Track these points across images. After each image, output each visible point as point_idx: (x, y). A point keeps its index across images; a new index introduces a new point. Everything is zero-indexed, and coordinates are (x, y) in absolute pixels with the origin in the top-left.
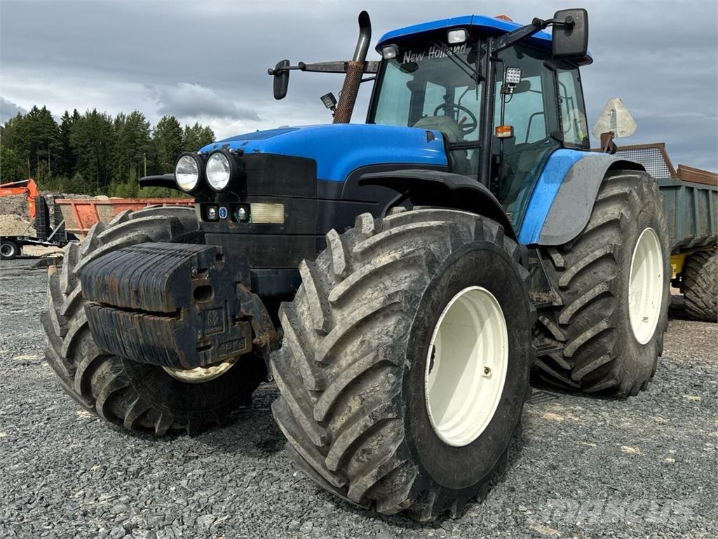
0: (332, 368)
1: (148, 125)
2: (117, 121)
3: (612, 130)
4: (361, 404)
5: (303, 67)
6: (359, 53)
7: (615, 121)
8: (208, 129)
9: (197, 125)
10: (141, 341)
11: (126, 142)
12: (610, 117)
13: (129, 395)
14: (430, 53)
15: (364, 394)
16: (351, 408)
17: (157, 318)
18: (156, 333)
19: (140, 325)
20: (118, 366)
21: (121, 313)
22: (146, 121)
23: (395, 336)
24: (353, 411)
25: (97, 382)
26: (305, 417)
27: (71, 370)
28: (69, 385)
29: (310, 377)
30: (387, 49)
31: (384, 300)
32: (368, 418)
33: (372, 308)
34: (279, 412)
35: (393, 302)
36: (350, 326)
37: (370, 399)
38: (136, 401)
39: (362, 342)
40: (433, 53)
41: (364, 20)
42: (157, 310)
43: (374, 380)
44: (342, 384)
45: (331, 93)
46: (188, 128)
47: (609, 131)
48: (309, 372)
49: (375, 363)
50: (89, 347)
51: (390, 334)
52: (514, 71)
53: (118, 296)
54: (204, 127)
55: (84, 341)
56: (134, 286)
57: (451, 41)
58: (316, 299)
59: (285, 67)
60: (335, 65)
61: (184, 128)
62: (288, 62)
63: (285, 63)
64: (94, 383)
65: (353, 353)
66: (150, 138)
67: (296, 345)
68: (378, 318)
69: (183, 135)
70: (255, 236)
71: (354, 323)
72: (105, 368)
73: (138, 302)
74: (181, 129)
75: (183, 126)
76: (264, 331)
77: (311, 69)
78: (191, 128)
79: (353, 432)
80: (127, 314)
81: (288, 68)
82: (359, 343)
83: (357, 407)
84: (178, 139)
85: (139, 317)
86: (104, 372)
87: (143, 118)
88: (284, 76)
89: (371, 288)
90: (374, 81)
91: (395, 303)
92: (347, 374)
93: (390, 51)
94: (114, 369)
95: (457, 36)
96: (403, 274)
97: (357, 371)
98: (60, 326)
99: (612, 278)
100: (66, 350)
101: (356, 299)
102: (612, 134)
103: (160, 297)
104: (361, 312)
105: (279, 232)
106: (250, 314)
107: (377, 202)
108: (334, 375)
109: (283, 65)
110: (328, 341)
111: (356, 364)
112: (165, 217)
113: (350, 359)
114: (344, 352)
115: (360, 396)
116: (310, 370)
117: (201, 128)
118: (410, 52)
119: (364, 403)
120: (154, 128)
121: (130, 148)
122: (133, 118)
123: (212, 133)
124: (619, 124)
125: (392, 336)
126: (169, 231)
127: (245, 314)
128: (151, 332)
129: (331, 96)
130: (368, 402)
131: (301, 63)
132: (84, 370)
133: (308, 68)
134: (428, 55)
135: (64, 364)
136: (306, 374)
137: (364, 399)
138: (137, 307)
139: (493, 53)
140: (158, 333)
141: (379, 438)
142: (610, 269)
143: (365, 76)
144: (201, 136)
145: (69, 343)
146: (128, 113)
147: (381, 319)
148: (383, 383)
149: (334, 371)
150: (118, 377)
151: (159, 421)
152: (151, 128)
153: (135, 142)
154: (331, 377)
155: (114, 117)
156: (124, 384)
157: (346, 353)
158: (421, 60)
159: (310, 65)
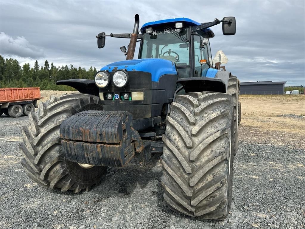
0: (197, 162)
3: (220, 62)
4: (213, 177)
5: (112, 36)
6: (135, 30)
7: (221, 58)
8: (16, 60)
9: (11, 58)
10: (101, 156)
12: (218, 57)
13: (68, 178)
14: (165, 32)
15: (215, 173)
16: (207, 179)
17: (111, 146)
18: (110, 153)
19: (101, 149)
20: (63, 165)
21: (90, 145)
23: (226, 148)
24: (209, 181)
25: (53, 174)
26: (184, 185)
27: (39, 169)
28: (35, 176)
29: (188, 167)
30: (148, 29)
31: (221, 133)
32: (220, 184)
33: (216, 136)
34: (165, 182)
35: (225, 133)
36: (207, 144)
37: (217, 175)
38: (70, 180)
39: (212, 151)
40: (166, 31)
41: (137, 18)
42: (112, 142)
43: (219, 167)
44: (206, 170)
45: (124, 46)
46: (7, 60)
47: (218, 62)
48: (187, 165)
49: (222, 160)
50: (50, 159)
51: (224, 147)
52: (206, 39)
53: (89, 136)
54: (14, 59)
55: (48, 156)
56: (99, 132)
57: (177, 27)
58: (185, 133)
59: (103, 35)
60: (125, 35)
61: (5, 60)
62: (105, 34)
63: (104, 33)
64: (51, 174)
65: (207, 156)
67: (178, 154)
68: (218, 140)
69: (5, 62)
70: (133, 106)
71: (209, 143)
72: (58, 167)
73: (101, 139)
74: (4, 60)
75: (5, 59)
76: (141, 146)
77: (115, 36)
78: (8, 60)
79: (211, 190)
80: (93, 145)
81: (105, 35)
82: (210, 151)
83: (211, 179)
84: (3, 64)
85: (101, 146)
86: (58, 169)
88: (103, 39)
89: (210, 127)
90: (140, 42)
91: (226, 134)
92: (209, 165)
93: (149, 30)
94: (62, 168)
95: (179, 25)
96: (222, 121)
97: (213, 164)
98: (34, 150)
100: (38, 161)
101: (203, 132)
102: (220, 63)
103: (114, 137)
104: (211, 138)
105: (142, 104)
106: (135, 139)
107: (164, 90)
108: (198, 166)
109: (103, 34)
110: (196, 151)
111: (213, 161)
112: (77, 98)
113: (206, 158)
114: (203, 156)
115: (213, 174)
116: (187, 164)
117: (13, 60)
118: (156, 31)
119: (215, 177)
123: (18, 62)
124: (222, 59)
125: (224, 148)
126: (80, 104)
127: (134, 140)
128: (107, 152)
129: (124, 47)
130: (217, 177)
131: (111, 34)
132: (48, 169)
133: (114, 36)
134: (164, 32)
135: (35, 167)
136: (185, 166)
137: (214, 176)
138: (101, 141)
139: (192, 32)
140: (111, 153)
141: (220, 191)
143: (138, 40)
144: (13, 63)
145: (39, 158)
147: (219, 140)
148: (223, 168)
149: (198, 164)
150: (64, 170)
151: (78, 187)
154: (196, 167)
156: (66, 173)
157: (204, 156)
158: (161, 34)
159: (115, 35)
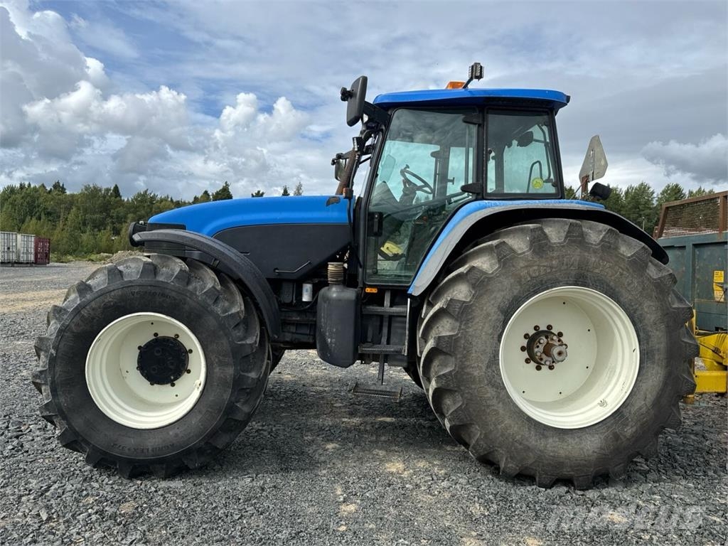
1: (653, 193)
2: (627, 193)
3: (590, 172)
9: (700, 189)
11: (630, 209)
22: (651, 190)
46: (691, 193)
47: (586, 174)
54: (707, 191)
61: (687, 193)
66: (653, 204)
75: (686, 191)
78: (694, 192)
87: (649, 188)
99: (448, 334)
102: (587, 177)
117: (704, 191)
120: (658, 195)
121: (634, 213)
122: (640, 188)
142: (448, 325)
146: (636, 185)
152: (655, 195)
153: (639, 208)
155: (624, 189)
